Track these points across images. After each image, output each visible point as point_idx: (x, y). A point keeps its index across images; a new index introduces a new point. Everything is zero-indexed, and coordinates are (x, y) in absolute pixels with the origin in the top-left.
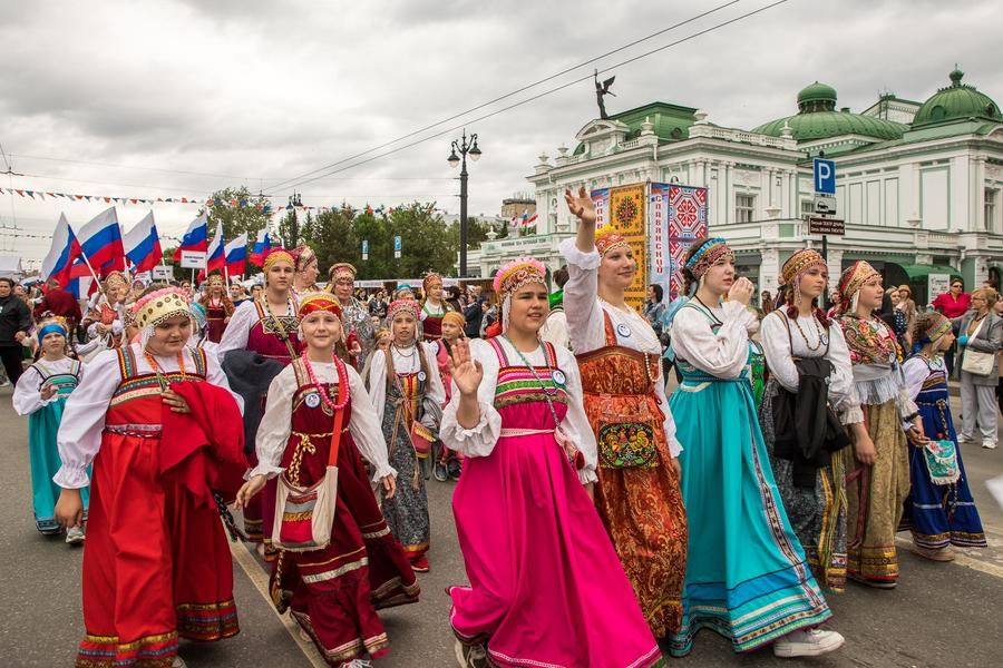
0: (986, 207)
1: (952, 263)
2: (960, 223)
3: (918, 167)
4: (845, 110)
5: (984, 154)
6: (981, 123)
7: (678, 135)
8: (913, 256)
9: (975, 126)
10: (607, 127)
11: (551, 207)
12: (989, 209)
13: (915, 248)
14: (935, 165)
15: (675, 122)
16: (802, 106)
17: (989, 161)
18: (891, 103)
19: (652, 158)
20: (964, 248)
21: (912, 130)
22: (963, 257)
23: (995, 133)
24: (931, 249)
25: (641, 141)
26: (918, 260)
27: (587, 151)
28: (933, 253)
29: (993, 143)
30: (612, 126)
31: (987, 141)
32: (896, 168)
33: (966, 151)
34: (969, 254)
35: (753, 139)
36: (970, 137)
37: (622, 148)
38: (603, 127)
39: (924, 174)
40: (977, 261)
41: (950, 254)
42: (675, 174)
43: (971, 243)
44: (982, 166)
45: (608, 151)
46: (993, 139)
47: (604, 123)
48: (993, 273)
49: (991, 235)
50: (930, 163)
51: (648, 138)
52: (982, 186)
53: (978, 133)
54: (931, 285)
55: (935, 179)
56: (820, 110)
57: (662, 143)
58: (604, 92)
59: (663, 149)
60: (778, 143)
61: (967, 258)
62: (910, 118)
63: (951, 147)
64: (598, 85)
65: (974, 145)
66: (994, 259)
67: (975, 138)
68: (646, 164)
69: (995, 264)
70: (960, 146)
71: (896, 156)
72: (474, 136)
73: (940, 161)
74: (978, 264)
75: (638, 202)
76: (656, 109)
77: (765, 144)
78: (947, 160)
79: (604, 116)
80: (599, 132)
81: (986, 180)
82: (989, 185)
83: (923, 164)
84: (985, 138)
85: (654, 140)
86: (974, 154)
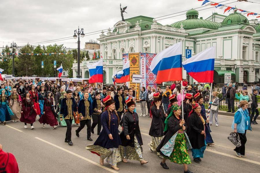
0: (243, 52)
1: (232, 70)
2: (235, 57)
3: (222, 39)
4: (201, 18)
5: (243, 35)
6: (242, 25)
7: (147, 27)
8: (220, 68)
9: (240, 26)
10: (124, 24)
11: (105, 49)
12: (244, 53)
13: (221, 65)
14: (228, 38)
15: (147, 23)
16: (187, 16)
17: (245, 37)
18: (216, 15)
19: (139, 35)
20: (236, 65)
21: (221, 27)
22: (236, 68)
23: (247, 28)
24: (226, 65)
25: (136, 29)
26: (221, 69)
27: (117, 31)
28: (226, 66)
29: (246, 32)
30: (126, 23)
31: (244, 31)
32: (216, 39)
33: (237, 34)
34: (237, 67)
35: (172, 29)
36: (238, 30)
37: (129, 31)
38: (123, 23)
39: (224, 41)
40: (240, 69)
41: (232, 67)
42: (146, 40)
43: (238, 63)
44: (242, 39)
45: (125, 32)
46: (246, 30)
47: (123, 22)
48: (245, 72)
49: (245, 61)
50: (226, 38)
51: (138, 28)
52: (242, 45)
53: (241, 29)
54: (225, 77)
55: (228, 43)
56: (193, 18)
57: (142, 30)
58: (123, 11)
59: (143, 32)
60: (179, 30)
61: (237, 68)
62: (222, 21)
63: (233, 33)
64: (121, 9)
65: (240, 33)
66: (245, 68)
67: (241, 30)
68: (137, 37)
69: (246, 69)
70: (235, 33)
71: (216, 35)
72: (82, 29)
73: (229, 37)
74: (240, 70)
75: (137, 58)
76: (140, 18)
77: (175, 31)
78: (231, 37)
79: (123, 20)
80: (121, 25)
81: (243, 43)
82: (244, 45)
83: (224, 38)
84: (244, 30)
85: (140, 29)
86: (240, 35)
